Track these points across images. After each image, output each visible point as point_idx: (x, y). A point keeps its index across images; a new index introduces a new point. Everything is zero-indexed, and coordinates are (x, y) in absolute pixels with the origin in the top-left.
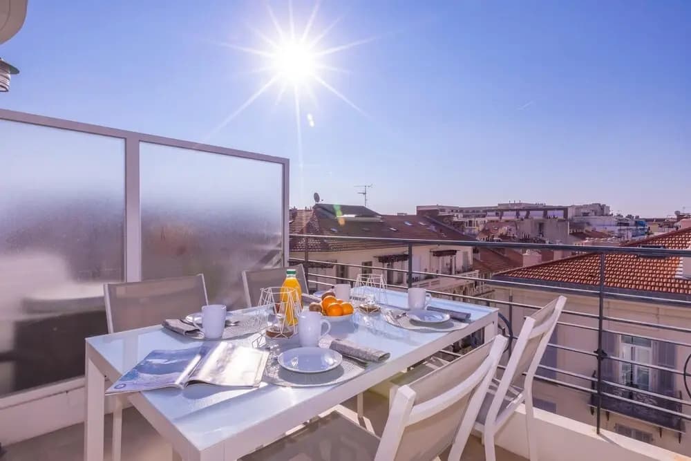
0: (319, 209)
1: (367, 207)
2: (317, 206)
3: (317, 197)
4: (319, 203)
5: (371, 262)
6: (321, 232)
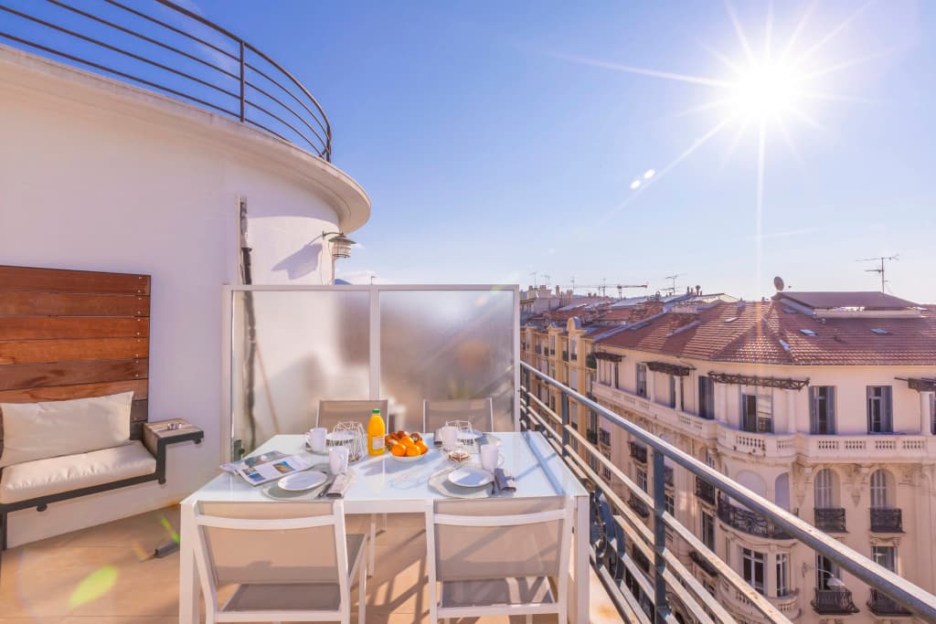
0: (783, 300)
1: (886, 292)
2: (780, 296)
3: (779, 283)
4: (783, 291)
5: (888, 389)
6: (782, 335)
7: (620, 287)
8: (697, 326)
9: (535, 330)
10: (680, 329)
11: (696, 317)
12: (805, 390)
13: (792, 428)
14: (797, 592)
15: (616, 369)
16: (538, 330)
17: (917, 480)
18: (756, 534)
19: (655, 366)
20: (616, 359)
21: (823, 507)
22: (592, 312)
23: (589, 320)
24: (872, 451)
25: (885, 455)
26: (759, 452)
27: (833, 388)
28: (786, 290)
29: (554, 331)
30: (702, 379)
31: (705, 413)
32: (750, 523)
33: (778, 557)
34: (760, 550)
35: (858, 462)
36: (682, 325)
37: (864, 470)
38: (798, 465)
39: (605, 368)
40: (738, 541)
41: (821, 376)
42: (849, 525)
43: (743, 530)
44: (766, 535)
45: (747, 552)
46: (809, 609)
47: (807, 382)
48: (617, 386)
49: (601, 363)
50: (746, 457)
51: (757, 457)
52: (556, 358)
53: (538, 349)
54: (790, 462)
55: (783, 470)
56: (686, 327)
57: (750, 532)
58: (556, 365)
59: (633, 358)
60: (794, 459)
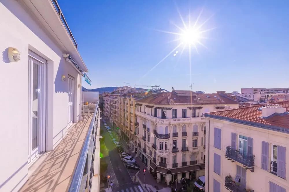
0: (173, 92)
3: (173, 88)
5: (186, 109)
6: (170, 99)
7: (152, 87)
8: (157, 97)
9: (123, 98)
10: (154, 98)
11: (157, 95)
12: (171, 110)
13: (169, 117)
14: (169, 149)
15: (141, 108)
16: (124, 98)
17: (190, 126)
18: (162, 139)
19: (147, 106)
20: (141, 105)
21: (174, 132)
22: (137, 94)
23: (136, 96)
24: (182, 121)
25: (184, 122)
26: (162, 122)
27: (177, 109)
28: (174, 90)
29: (128, 99)
30: (155, 109)
31: (155, 116)
32: (161, 137)
33: (165, 143)
34: (163, 142)
35: (180, 123)
36: (154, 97)
37: (181, 125)
38: (170, 124)
39: (138, 107)
40: (159, 141)
41: (174, 107)
42: (178, 136)
43: (159, 138)
44: (163, 139)
45: (160, 143)
46: (171, 152)
47: (171, 108)
48: (141, 112)
49: (137, 106)
50: (160, 123)
51: (162, 123)
52: (128, 105)
53: (124, 103)
54: (168, 124)
55: (167, 126)
56: (155, 97)
57: (160, 138)
58: (128, 107)
59: (144, 104)
60: (169, 123)
